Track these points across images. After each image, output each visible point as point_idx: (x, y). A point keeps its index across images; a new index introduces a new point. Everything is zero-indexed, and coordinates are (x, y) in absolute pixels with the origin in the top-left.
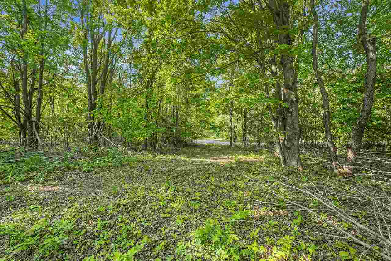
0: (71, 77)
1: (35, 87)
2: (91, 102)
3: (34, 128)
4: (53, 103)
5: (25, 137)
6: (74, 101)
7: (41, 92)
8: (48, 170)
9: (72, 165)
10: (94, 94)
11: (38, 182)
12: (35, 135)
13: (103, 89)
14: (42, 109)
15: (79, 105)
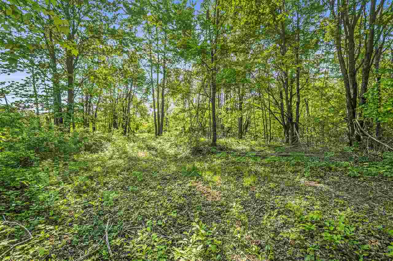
0: (323, 76)
1: (293, 94)
2: (350, 97)
3: (295, 129)
4: (307, 105)
5: (288, 136)
6: (328, 100)
7: (299, 97)
8: (311, 167)
9: (333, 166)
10: (353, 87)
11: (304, 176)
12: (296, 134)
13: (366, 78)
14: (300, 111)
15: (333, 103)
